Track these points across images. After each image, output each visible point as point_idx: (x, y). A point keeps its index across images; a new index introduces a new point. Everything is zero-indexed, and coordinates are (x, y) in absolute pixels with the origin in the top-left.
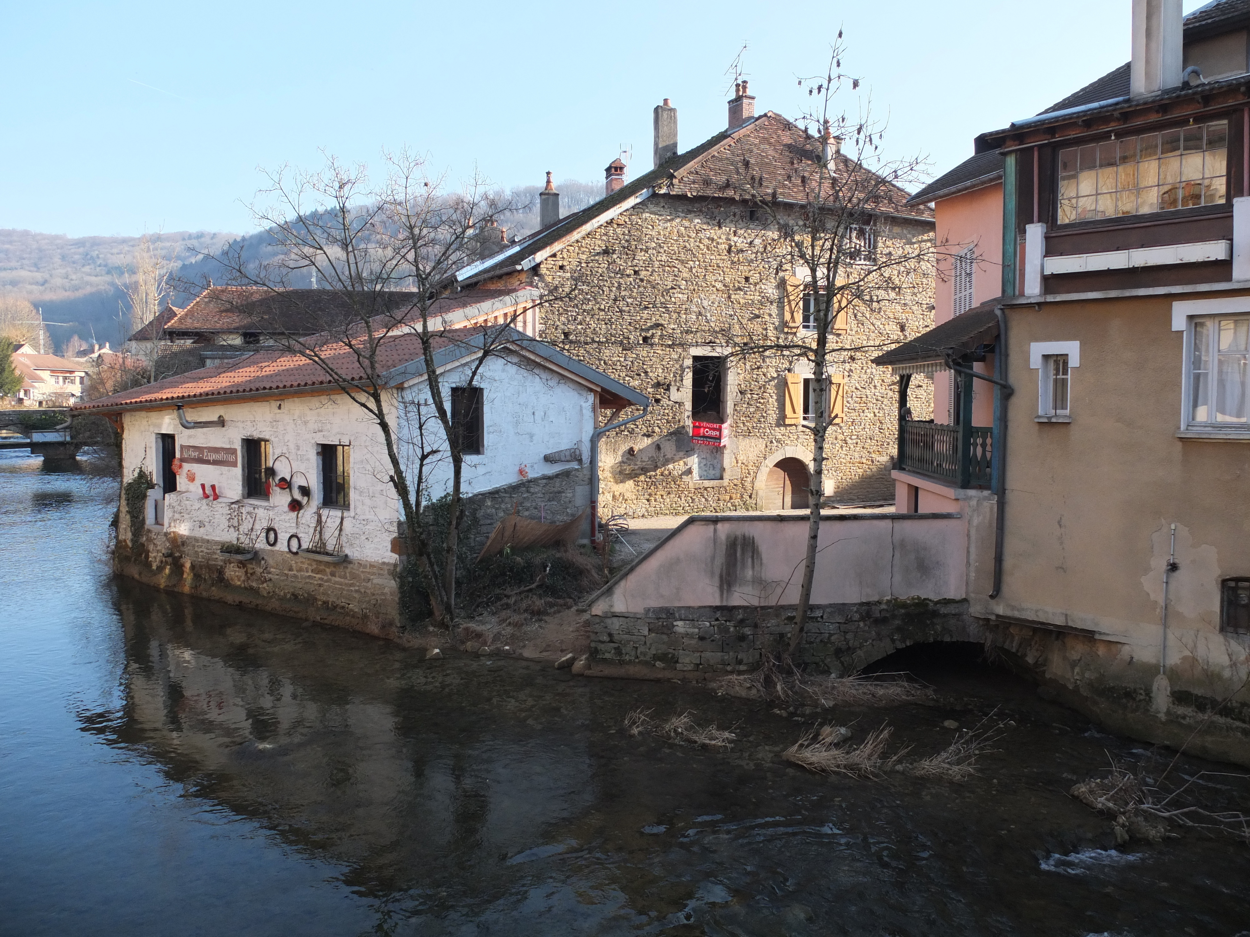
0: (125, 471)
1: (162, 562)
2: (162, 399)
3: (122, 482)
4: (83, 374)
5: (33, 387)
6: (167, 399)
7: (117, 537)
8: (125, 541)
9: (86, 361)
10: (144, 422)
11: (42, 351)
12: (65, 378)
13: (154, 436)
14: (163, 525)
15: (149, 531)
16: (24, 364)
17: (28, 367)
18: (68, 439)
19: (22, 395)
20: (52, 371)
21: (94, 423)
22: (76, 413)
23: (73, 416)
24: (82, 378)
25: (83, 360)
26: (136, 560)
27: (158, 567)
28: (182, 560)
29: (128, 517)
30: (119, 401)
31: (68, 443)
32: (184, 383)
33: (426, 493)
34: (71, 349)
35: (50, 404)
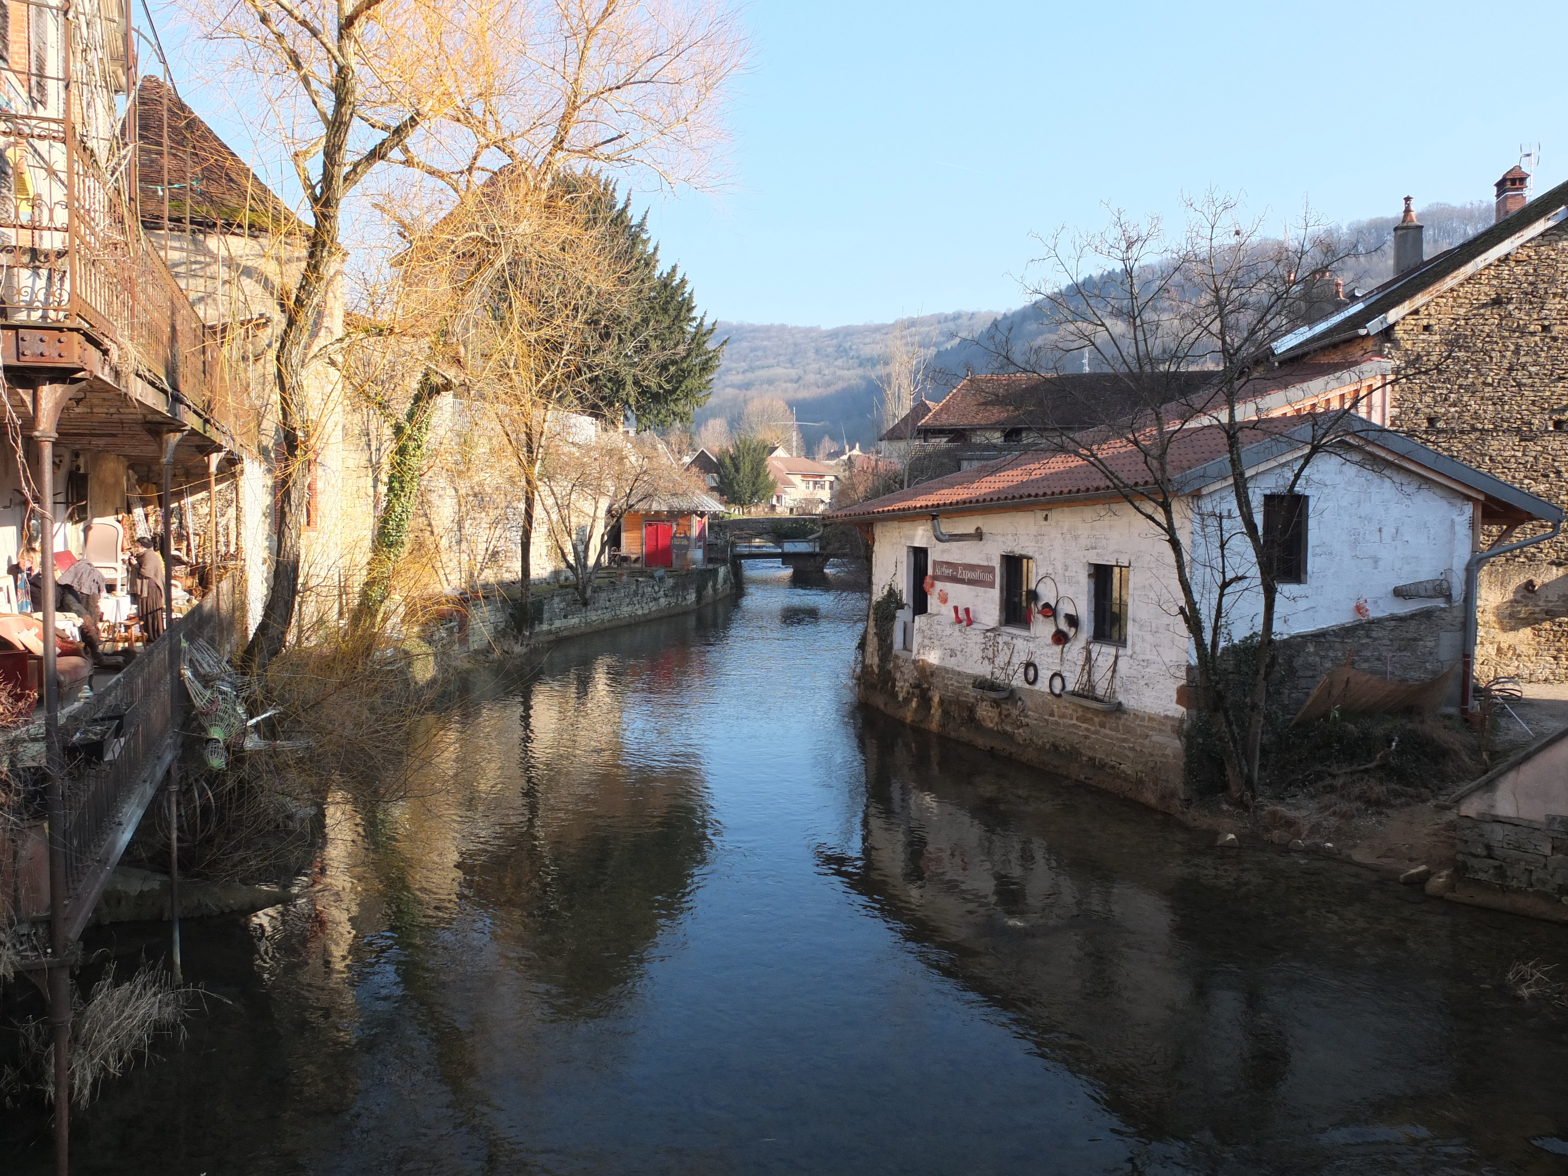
0: (874, 587)
1: (908, 693)
2: (915, 508)
3: (870, 599)
4: (832, 479)
5: (785, 492)
6: (921, 507)
7: (863, 662)
8: (871, 666)
9: (837, 464)
10: (896, 534)
11: (795, 454)
12: (815, 483)
13: (905, 549)
14: (911, 651)
15: (897, 657)
16: (777, 468)
17: (781, 471)
18: (817, 550)
19: (774, 501)
20: (804, 476)
21: (843, 533)
22: (828, 522)
23: (825, 526)
24: (831, 483)
25: (832, 463)
26: (882, 688)
27: (904, 699)
28: (930, 693)
29: (876, 639)
30: (870, 509)
31: (818, 554)
32: (940, 489)
33: (1226, 631)
34: (822, 451)
35: (801, 511)
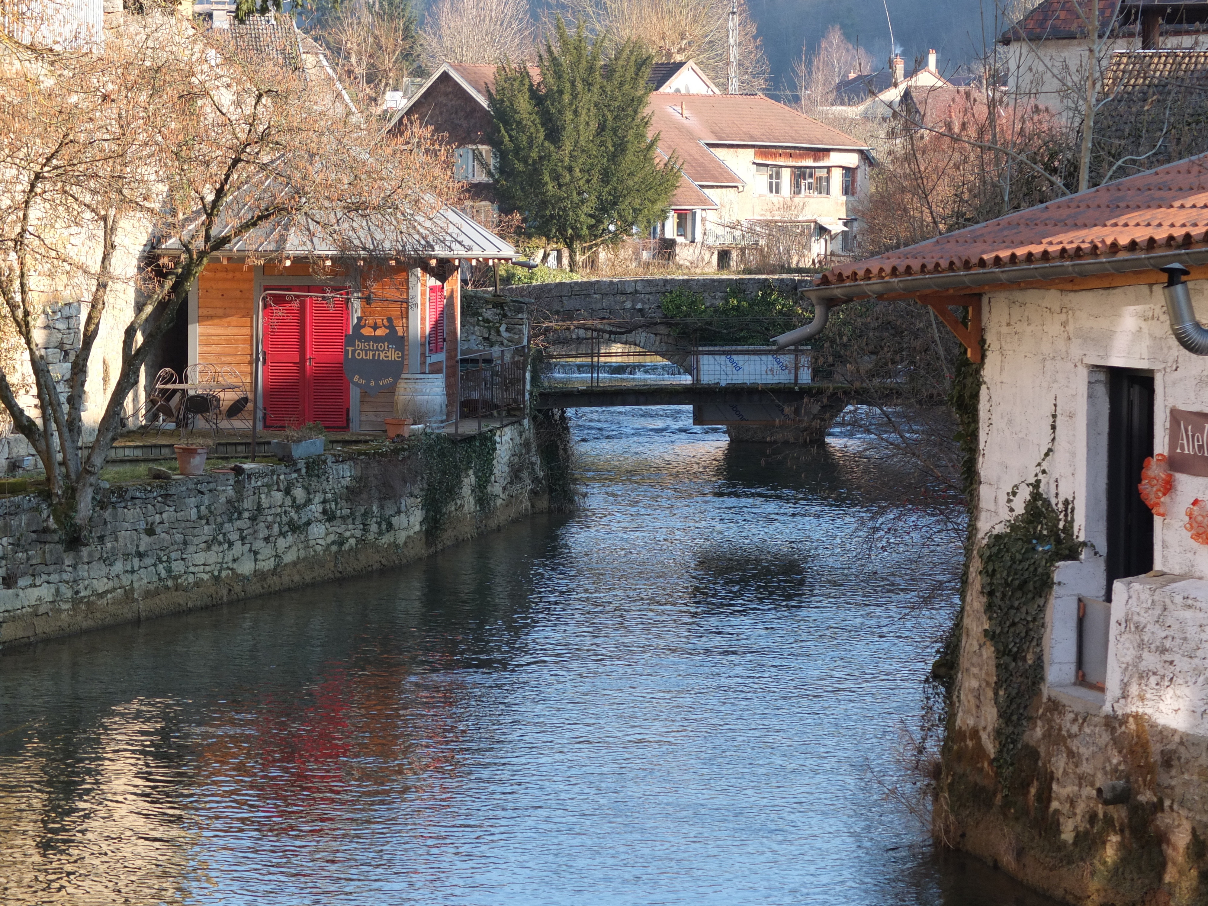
0: (985, 492)
1: (1092, 818)
2: (1114, 247)
3: (972, 528)
4: (852, 160)
5: (706, 203)
6: (1133, 246)
7: (949, 719)
8: (975, 733)
9: (866, 116)
10: (1054, 328)
11: (734, 85)
12: (800, 174)
13: (1083, 375)
14: (1101, 689)
15: (1055, 706)
16: (680, 129)
17: (691, 136)
18: (805, 377)
19: (670, 230)
20: (763, 150)
21: (886, 325)
22: (837, 291)
23: (830, 303)
24: (849, 171)
25: (853, 111)
26: (1007, 803)
27: (1079, 837)
28: (1163, 820)
29: (989, 652)
30: (973, 252)
31: (805, 391)
32: (1192, 190)
34: (819, 76)
35: (753, 259)
